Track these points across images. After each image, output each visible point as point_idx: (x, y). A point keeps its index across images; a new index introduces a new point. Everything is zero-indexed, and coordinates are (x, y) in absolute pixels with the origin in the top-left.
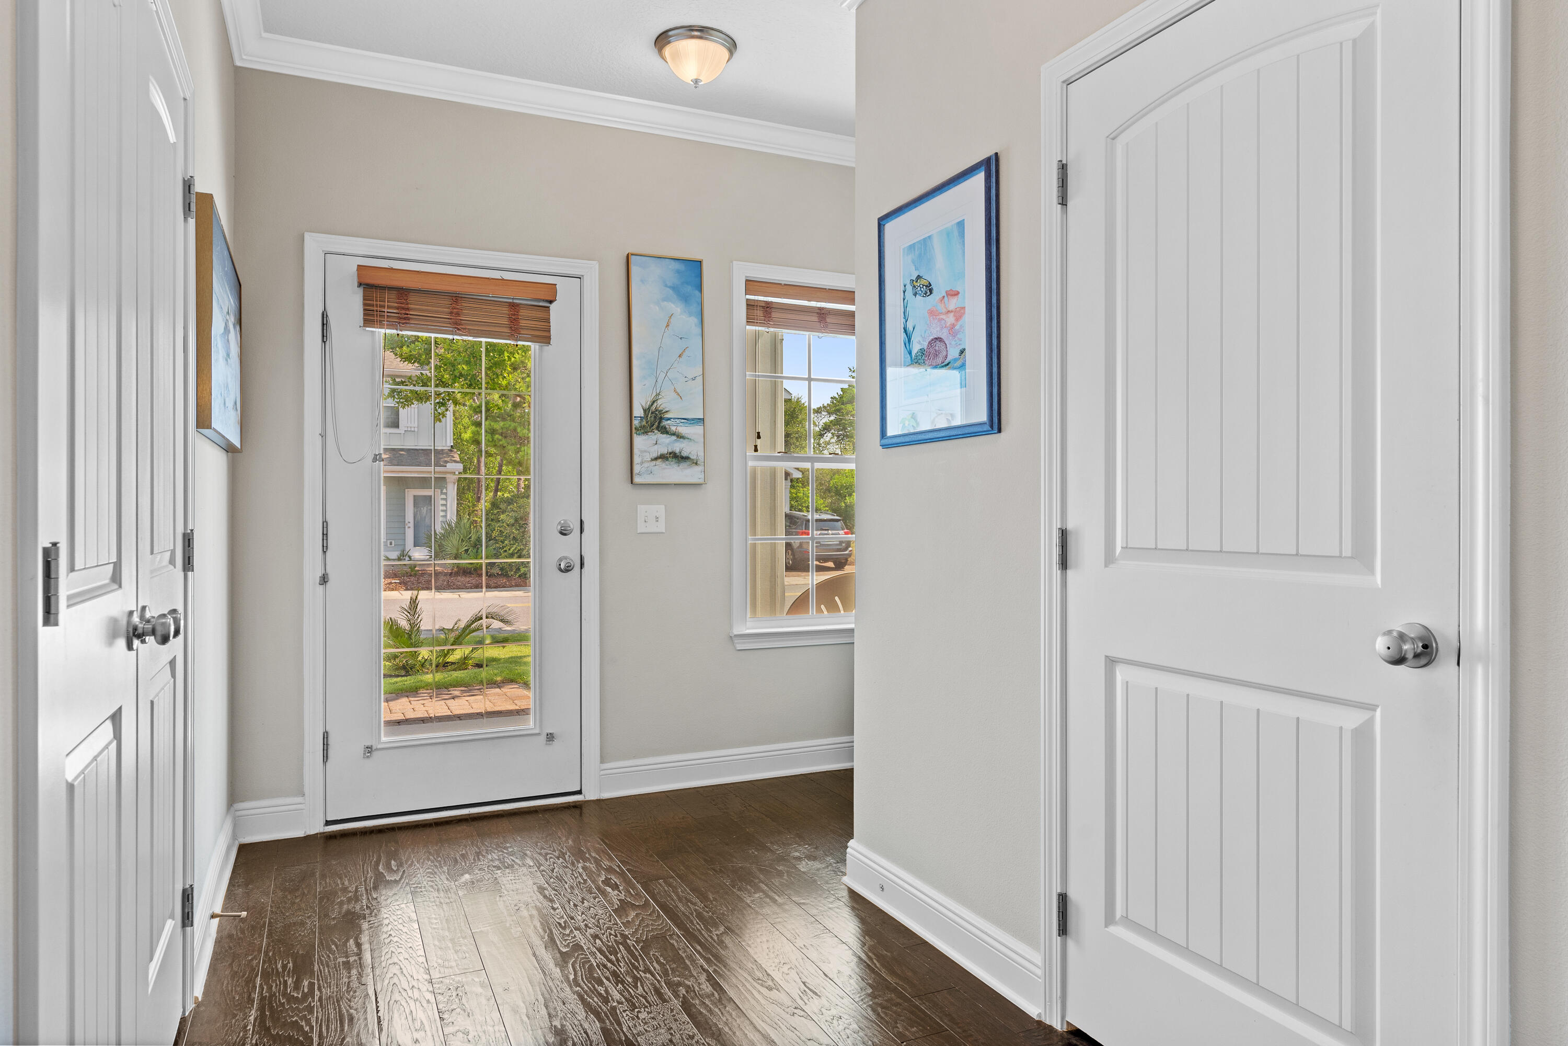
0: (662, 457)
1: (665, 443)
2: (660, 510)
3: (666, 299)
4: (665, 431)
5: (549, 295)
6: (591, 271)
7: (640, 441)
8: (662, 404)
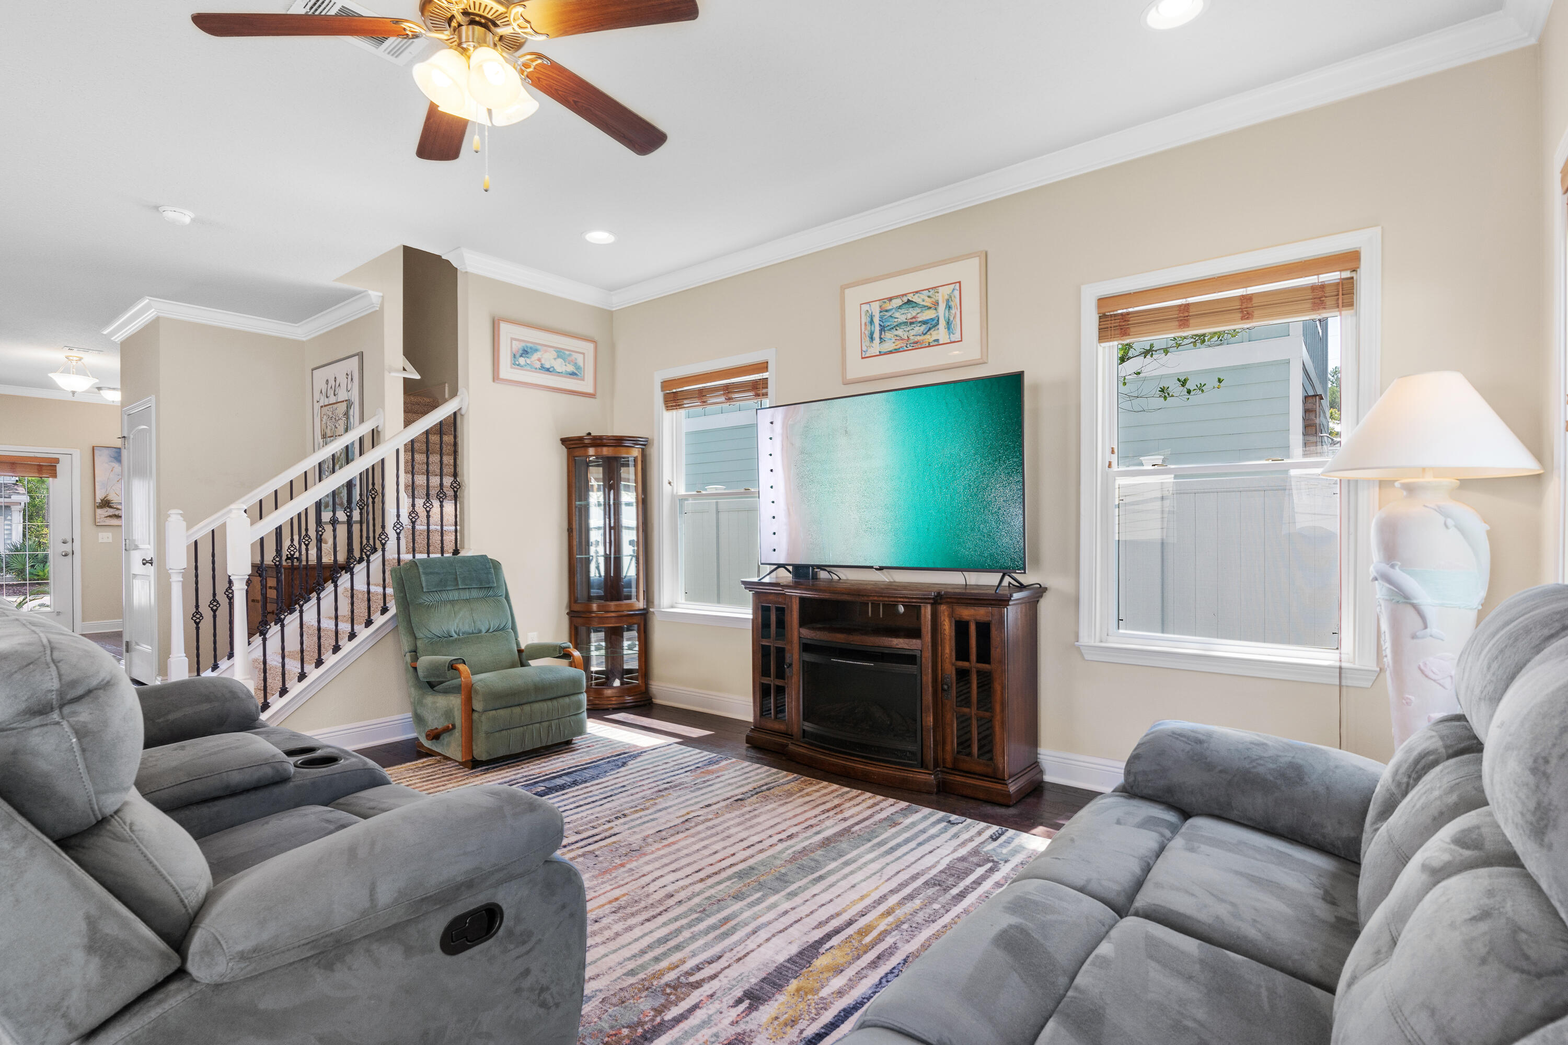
0: (110, 516)
1: (111, 512)
2: (110, 535)
3: (112, 462)
4: (111, 507)
5: (57, 461)
6: (77, 454)
7: (99, 511)
8: (109, 498)
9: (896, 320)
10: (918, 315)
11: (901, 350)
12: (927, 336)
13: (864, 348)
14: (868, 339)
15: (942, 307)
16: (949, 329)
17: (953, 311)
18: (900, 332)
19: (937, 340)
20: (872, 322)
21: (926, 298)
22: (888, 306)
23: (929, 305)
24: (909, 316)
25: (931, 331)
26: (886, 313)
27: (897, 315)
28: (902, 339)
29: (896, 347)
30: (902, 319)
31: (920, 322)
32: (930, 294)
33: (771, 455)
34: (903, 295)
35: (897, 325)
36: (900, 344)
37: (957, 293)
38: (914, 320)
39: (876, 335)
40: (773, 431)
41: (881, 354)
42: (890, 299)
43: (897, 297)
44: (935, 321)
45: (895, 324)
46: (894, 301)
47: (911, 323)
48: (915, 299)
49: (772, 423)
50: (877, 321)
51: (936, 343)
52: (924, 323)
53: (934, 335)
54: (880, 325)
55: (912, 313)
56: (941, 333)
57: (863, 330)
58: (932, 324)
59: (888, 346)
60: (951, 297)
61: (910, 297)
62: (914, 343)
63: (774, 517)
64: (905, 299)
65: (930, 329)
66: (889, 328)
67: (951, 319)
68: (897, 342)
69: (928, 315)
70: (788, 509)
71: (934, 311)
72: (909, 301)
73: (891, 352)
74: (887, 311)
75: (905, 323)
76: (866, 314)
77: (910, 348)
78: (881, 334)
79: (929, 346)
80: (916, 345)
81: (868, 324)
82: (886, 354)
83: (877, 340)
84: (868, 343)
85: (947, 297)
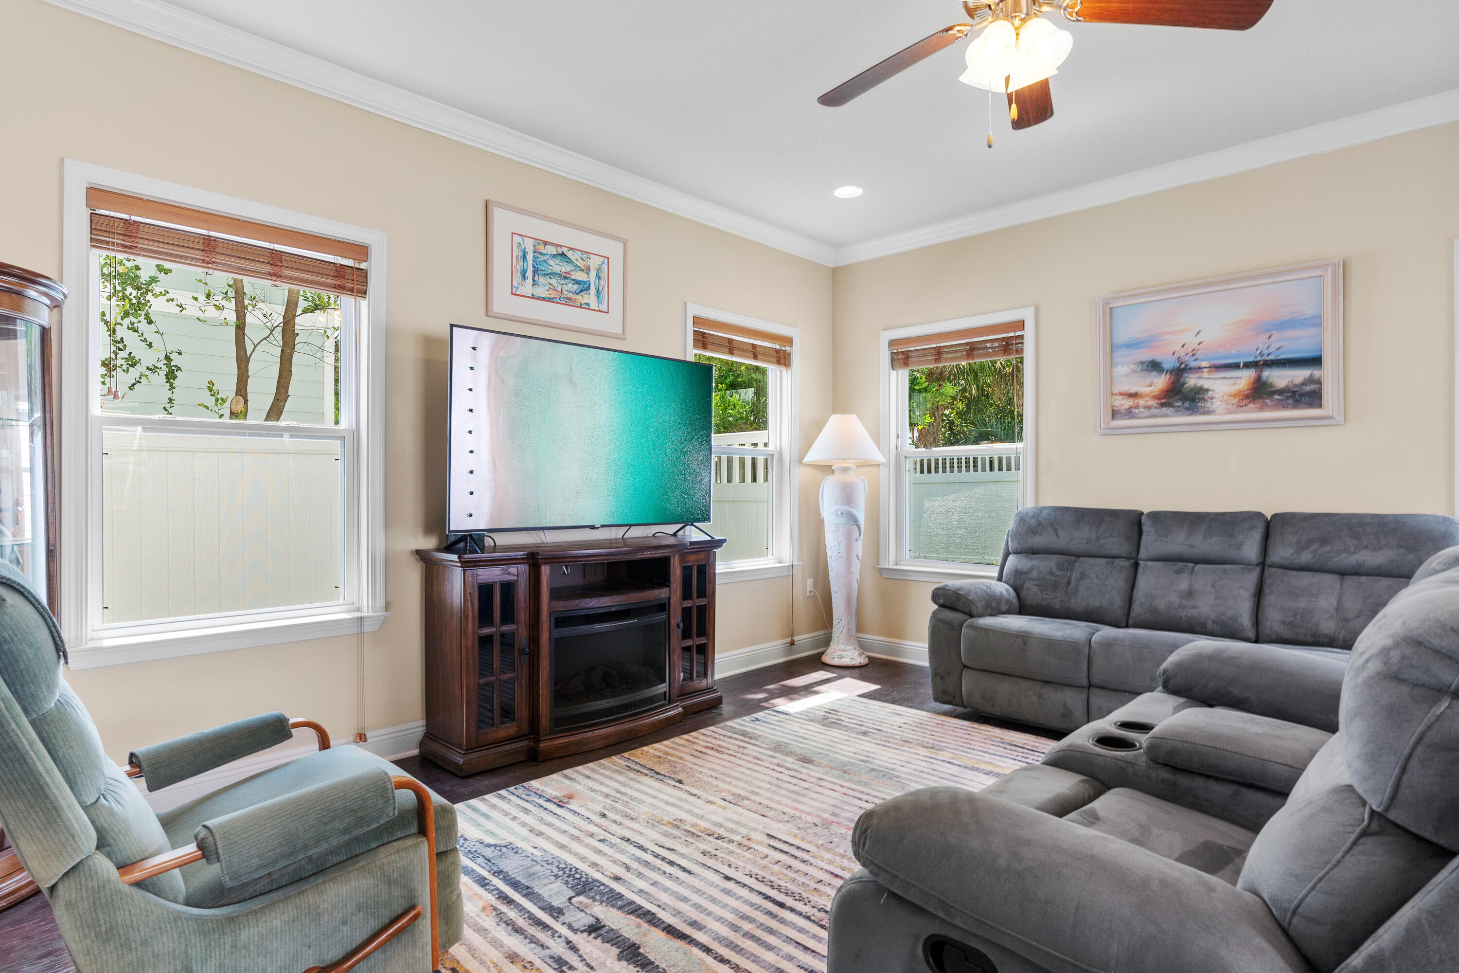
9: (551, 268)
10: (572, 273)
11: (554, 300)
12: (579, 297)
13: (515, 284)
14: (520, 275)
15: (593, 274)
16: (598, 298)
17: (602, 282)
18: (554, 282)
19: (588, 304)
20: (524, 258)
21: (580, 259)
22: (541, 248)
23: (583, 267)
24: (563, 270)
25: (583, 293)
26: (540, 256)
27: (551, 262)
28: (556, 291)
29: (551, 296)
30: (557, 269)
31: (573, 280)
32: (584, 256)
33: (471, 390)
34: (558, 245)
35: (551, 273)
36: (553, 294)
37: (605, 267)
38: (567, 275)
39: (529, 274)
40: (475, 359)
41: (533, 297)
42: (545, 243)
43: (552, 244)
44: (587, 285)
45: (550, 271)
46: (548, 247)
47: (565, 278)
48: (569, 254)
49: (474, 348)
50: (530, 257)
51: (587, 307)
52: (577, 282)
53: (584, 298)
54: (534, 266)
55: (566, 268)
56: (590, 298)
57: (514, 263)
58: (584, 287)
59: (541, 292)
60: (600, 268)
61: (565, 250)
62: (567, 298)
63: (472, 472)
64: (560, 250)
65: (581, 291)
66: (542, 272)
67: (601, 289)
68: (551, 292)
69: (581, 276)
70: (494, 463)
71: (586, 275)
72: (563, 254)
73: (544, 299)
74: (541, 254)
75: (559, 275)
76: (518, 247)
77: (563, 302)
78: (534, 276)
79: (581, 307)
80: (569, 302)
81: (521, 260)
82: (538, 298)
83: (529, 281)
84: (520, 280)
85: (597, 267)
